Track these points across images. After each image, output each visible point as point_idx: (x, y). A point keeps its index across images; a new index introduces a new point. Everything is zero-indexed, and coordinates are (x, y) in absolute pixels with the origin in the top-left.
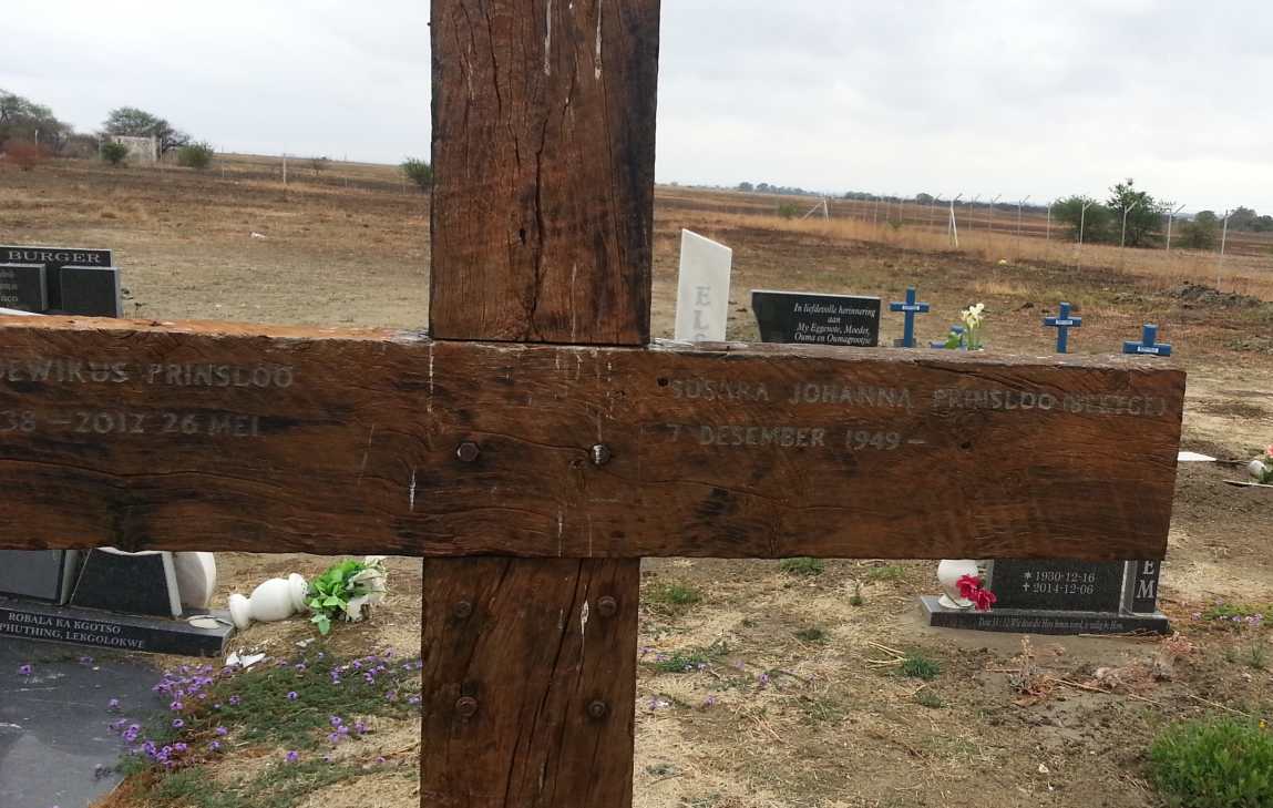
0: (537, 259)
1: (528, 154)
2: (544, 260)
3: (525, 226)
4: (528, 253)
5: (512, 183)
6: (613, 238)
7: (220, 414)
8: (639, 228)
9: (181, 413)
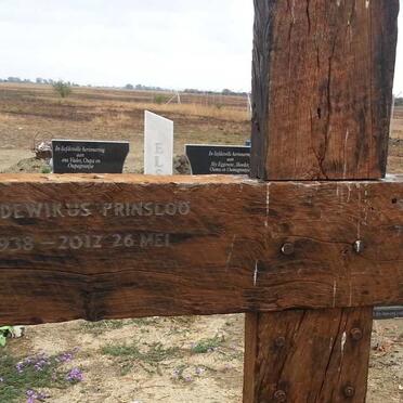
0: (326, 127)
1: (324, 59)
2: (330, 128)
3: (321, 107)
4: (322, 123)
5: (314, 78)
6: (369, 113)
7: (146, 234)
8: (384, 106)
9: (123, 234)
